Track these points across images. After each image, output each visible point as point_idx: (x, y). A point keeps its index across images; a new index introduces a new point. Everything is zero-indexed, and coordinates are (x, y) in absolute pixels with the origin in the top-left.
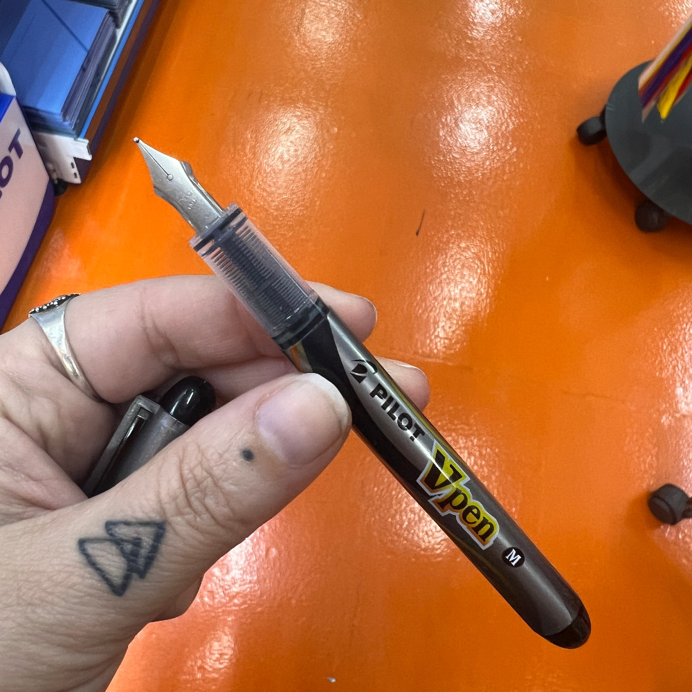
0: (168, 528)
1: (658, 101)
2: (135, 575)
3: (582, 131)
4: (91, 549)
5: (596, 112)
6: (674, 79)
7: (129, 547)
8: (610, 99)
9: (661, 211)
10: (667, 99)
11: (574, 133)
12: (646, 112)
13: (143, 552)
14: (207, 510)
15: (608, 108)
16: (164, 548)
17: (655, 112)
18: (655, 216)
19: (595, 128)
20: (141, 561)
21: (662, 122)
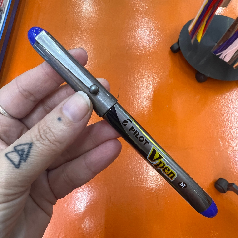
0: (33, 144)
1: (196, 36)
2: (22, 161)
3: (172, 48)
4: (9, 155)
5: (176, 41)
6: (200, 28)
7: (20, 152)
8: (180, 36)
9: (204, 75)
10: (199, 35)
11: (169, 50)
12: (193, 41)
13: (25, 153)
14: (47, 138)
15: (179, 40)
16: (32, 151)
17: (196, 40)
18: (202, 77)
19: (176, 47)
20: (24, 156)
21: (199, 43)
